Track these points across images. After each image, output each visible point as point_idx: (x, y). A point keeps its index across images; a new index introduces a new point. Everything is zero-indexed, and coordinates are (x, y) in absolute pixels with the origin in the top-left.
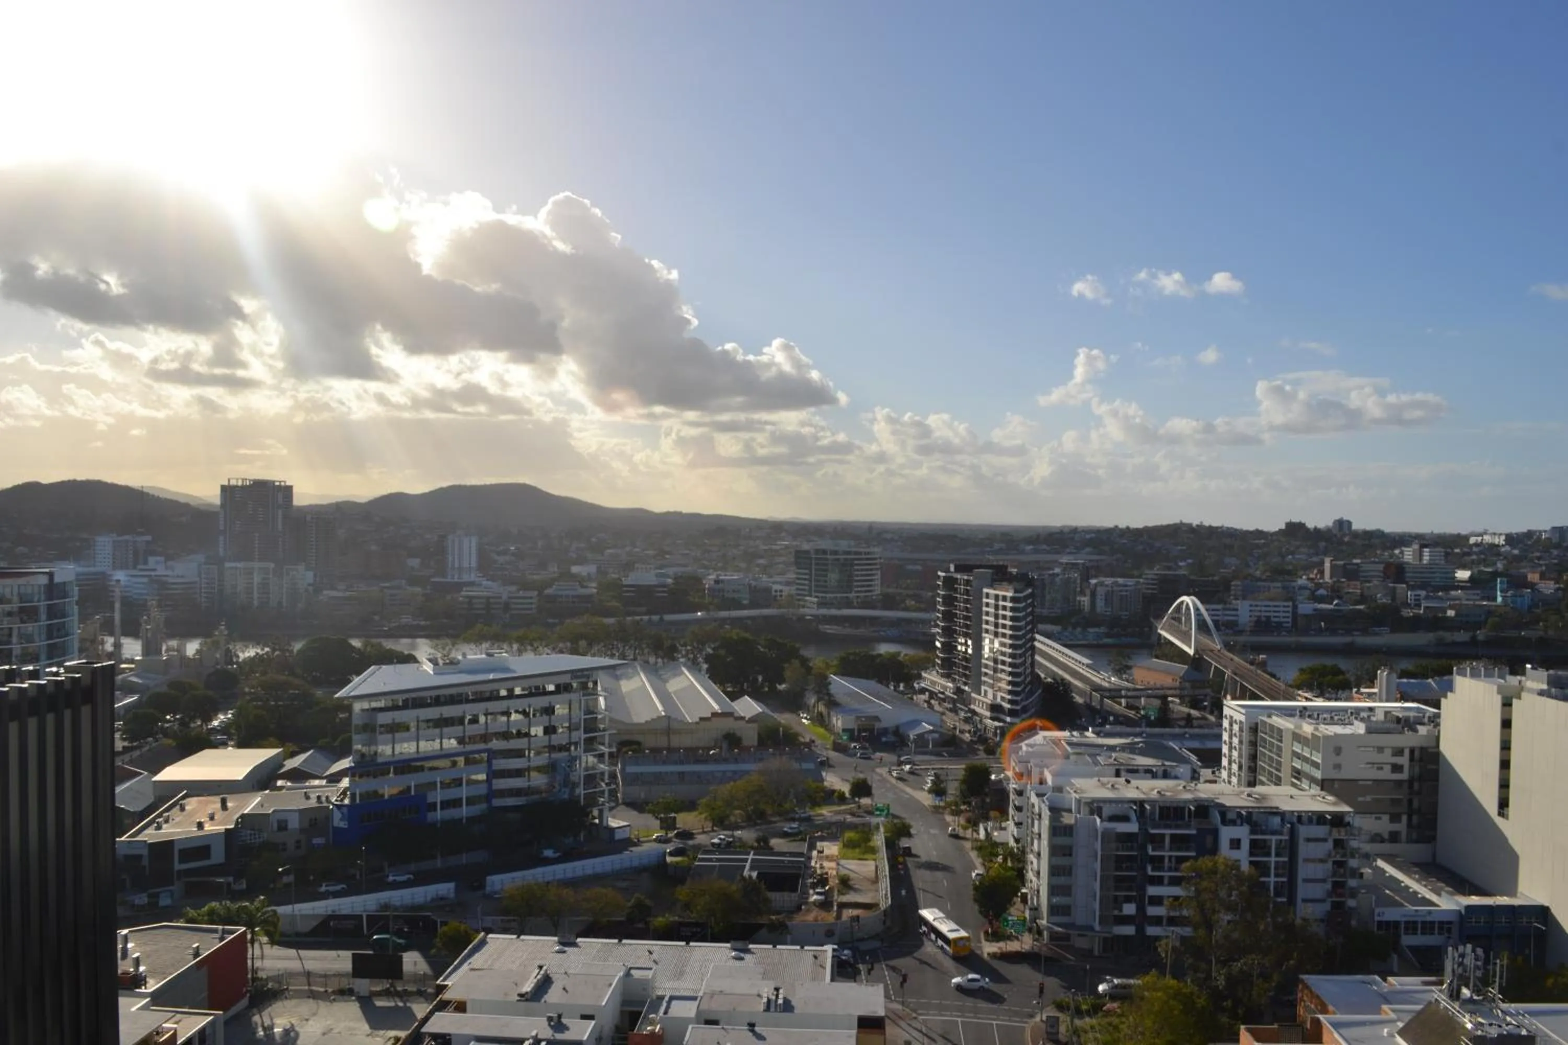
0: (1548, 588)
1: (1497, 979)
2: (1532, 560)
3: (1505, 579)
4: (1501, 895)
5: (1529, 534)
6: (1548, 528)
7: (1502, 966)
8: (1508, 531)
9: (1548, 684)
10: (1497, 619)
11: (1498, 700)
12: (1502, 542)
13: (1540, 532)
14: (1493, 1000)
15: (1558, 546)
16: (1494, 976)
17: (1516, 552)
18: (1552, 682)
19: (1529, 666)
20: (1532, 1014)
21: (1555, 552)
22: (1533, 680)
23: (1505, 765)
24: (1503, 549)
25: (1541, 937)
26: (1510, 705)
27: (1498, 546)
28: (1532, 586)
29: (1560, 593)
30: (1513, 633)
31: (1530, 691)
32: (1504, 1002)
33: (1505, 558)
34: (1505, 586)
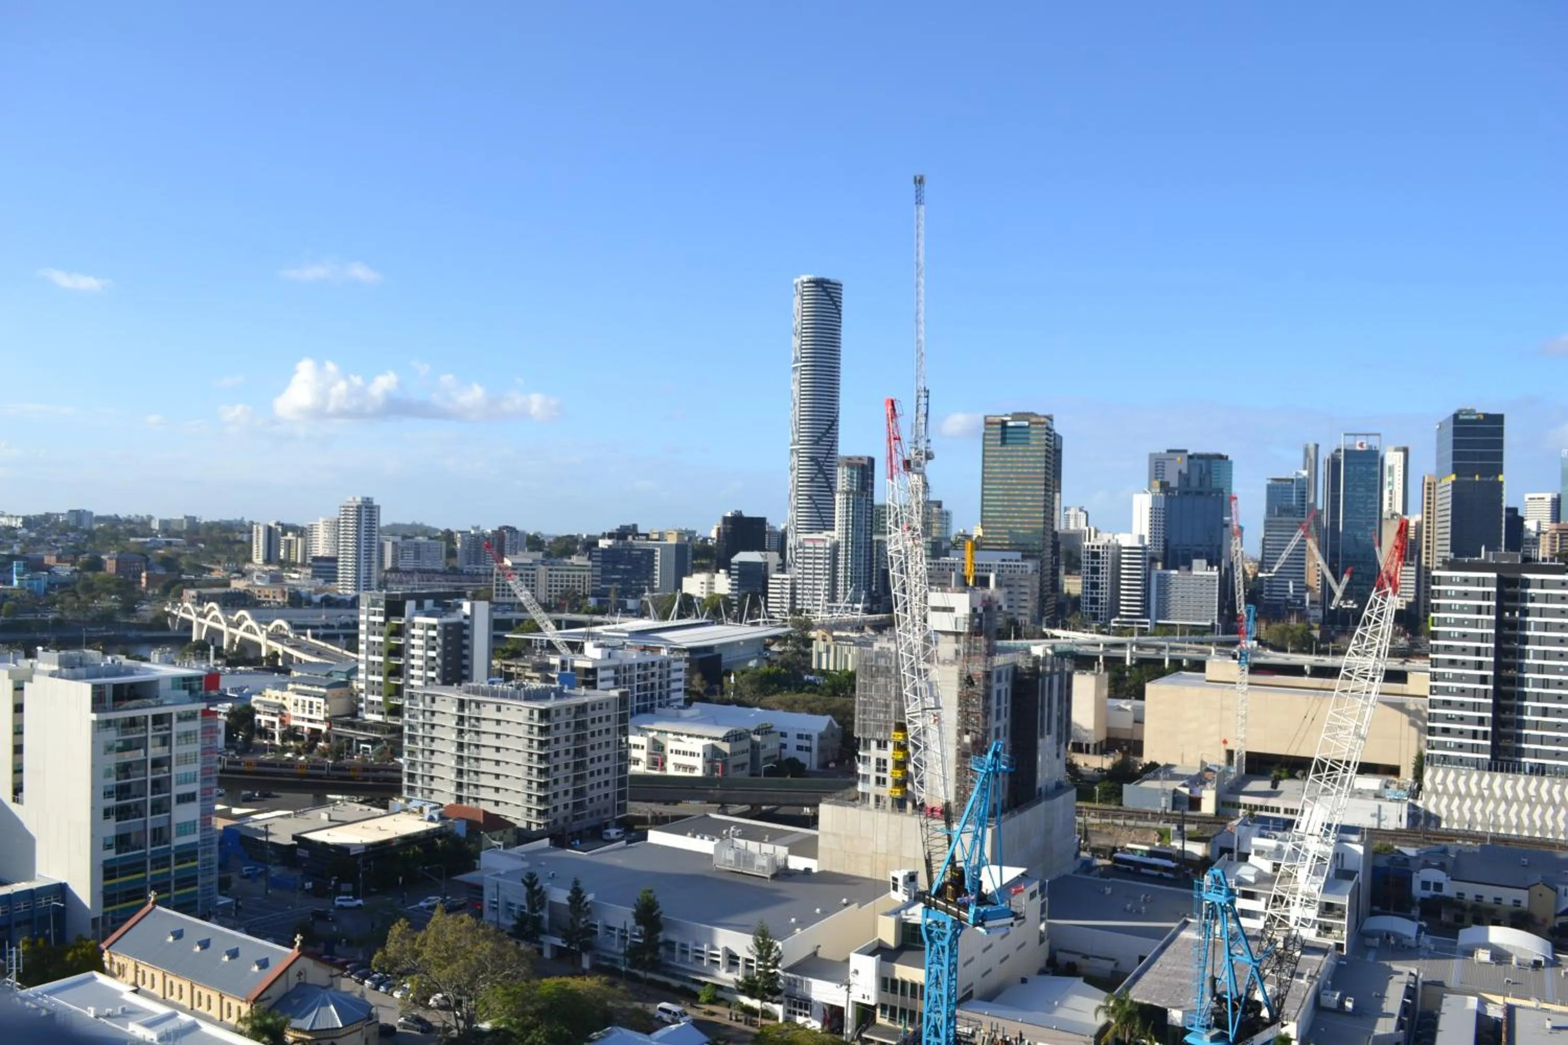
0: (64, 570)
1: (14, 968)
2: (49, 543)
3: (21, 562)
4: (19, 882)
5: (47, 517)
6: (65, 511)
7: (18, 953)
8: (25, 514)
9: (60, 664)
10: (12, 603)
11: (9, 685)
12: (20, 525)
13: (58, 515)
14: (12, 989)
15: (74, 529)
16: (11, 965)
17: (33, 535)
18: (63, 663)
19: (40, 648)
20: (51, 992)
21: (71, 535)
22: (44, 663)
23: (18, 750)
24: (20, 532)
25: (60, 914)
26: (22, 689)
27: (14, 528)
28: (48, 569)
29: (76, 575)
30: (30, 617)
31: (42, 673)
32: (22, 988)
33: (22, 541)
34: (21, 569)
